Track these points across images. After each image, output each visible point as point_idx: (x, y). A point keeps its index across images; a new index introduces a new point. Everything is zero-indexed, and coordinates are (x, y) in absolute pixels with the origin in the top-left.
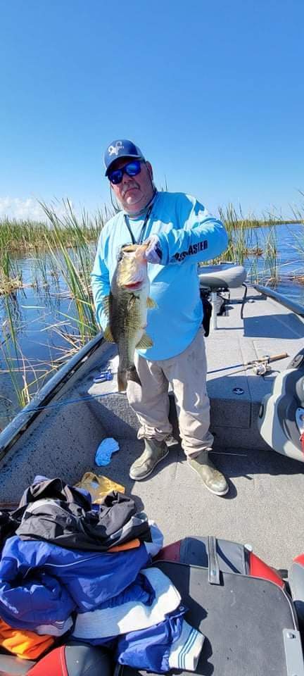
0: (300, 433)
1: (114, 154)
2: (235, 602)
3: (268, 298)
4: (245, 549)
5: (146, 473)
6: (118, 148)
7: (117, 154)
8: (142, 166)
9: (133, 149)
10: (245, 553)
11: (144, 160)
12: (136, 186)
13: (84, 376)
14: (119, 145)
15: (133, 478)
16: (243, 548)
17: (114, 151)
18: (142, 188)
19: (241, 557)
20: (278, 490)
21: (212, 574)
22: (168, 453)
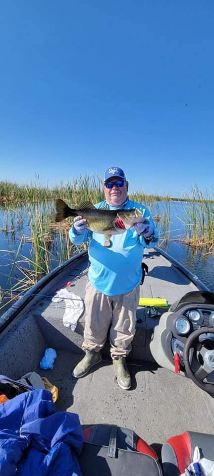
0: (173, 354)
1: (112, 173)
2: (124, 469)
3: (161, 256)
4: (134, 433)
5: (83, 373)
6: (115, 171)
7: (113, 173)
8: (125, 183)
9: (122, 173)
10: (134, 436)
11: (126, 180)
12: (119, 192)
13: (37, 302)
14: (116, 169)
15: (76, 376)
16: (133, 434)
17: (113, 172)
18: (122, 194)
19: (131, 438)
20: (161, 392)
21: (111, 451)
22: (103, 358)
